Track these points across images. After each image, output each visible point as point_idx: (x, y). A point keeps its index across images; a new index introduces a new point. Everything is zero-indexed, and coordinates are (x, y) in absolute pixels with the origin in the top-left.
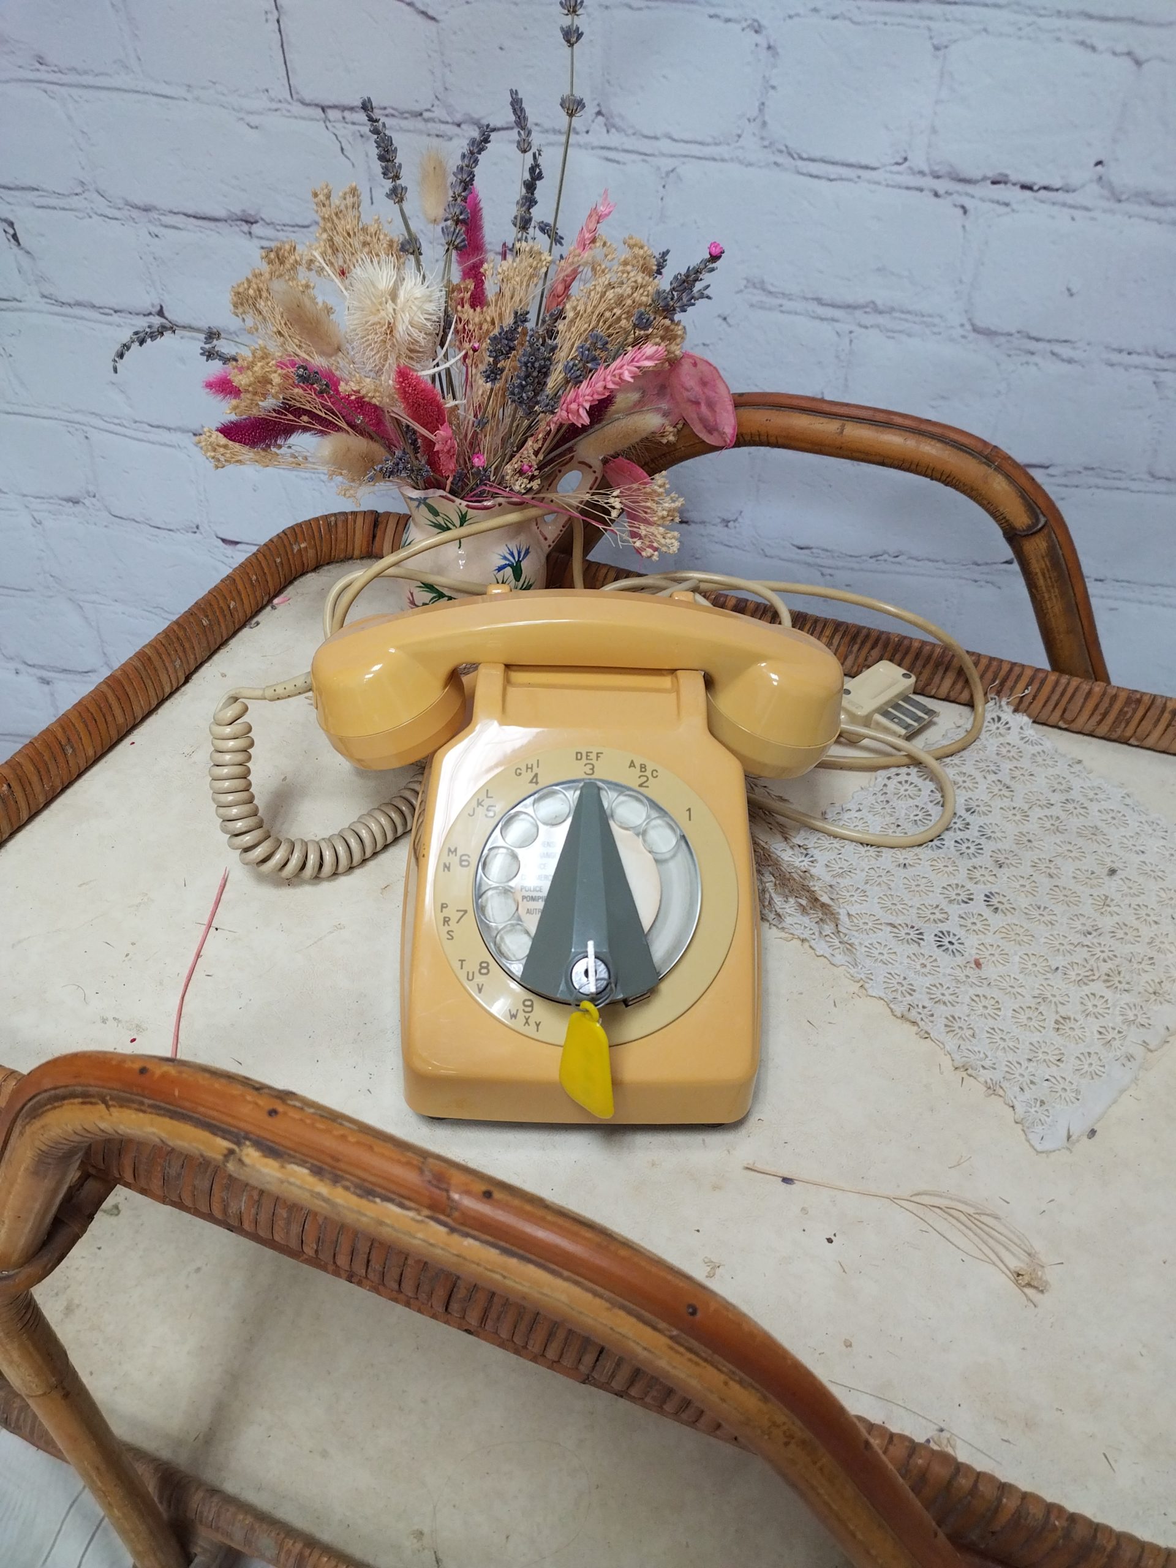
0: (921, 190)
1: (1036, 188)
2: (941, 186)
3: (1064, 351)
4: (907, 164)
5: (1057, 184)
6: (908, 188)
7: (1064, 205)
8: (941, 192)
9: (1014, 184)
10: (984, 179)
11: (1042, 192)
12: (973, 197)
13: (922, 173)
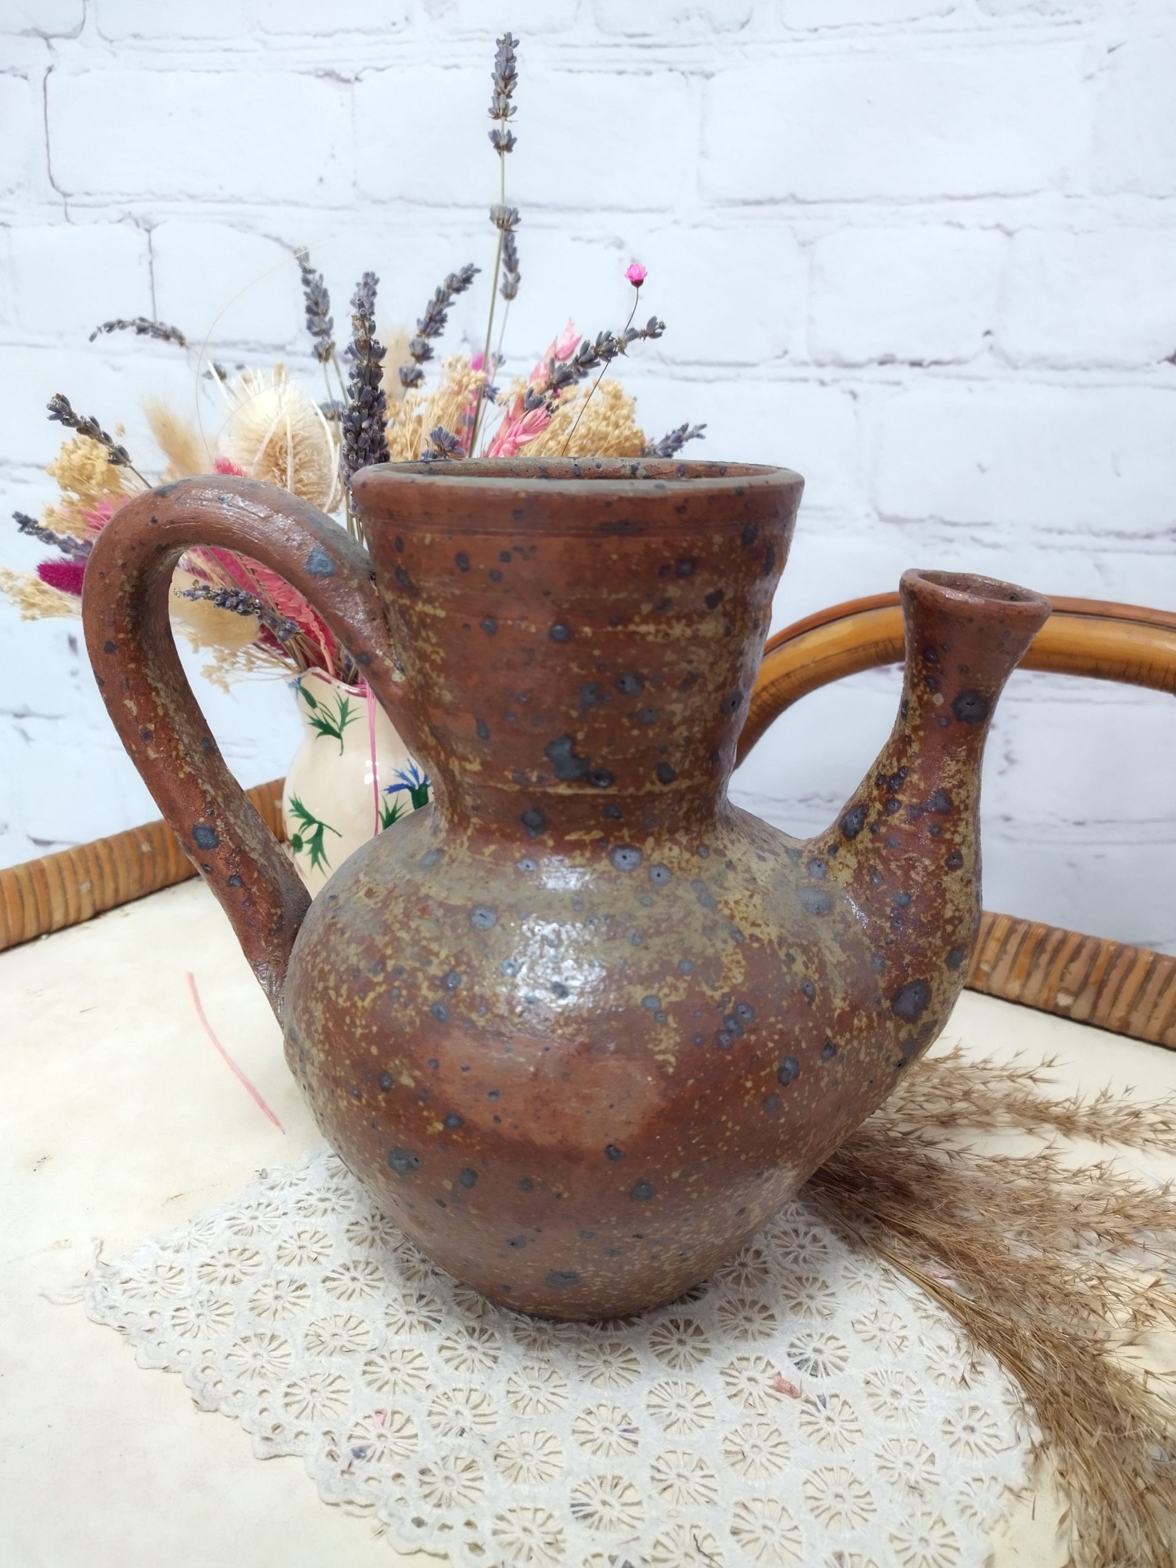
0: (805, 380)
1: (925, 363)
2: (827, 373)
3: (986, 535)
4: (788, 357)
5: (947, 356)
6: (792, 380)
7: (959, 377)
8: (827, 379)
9: (903, 362)
10: (870, 361)
11: (933, 368)
12: (860, 380)
13: (804, 364)
